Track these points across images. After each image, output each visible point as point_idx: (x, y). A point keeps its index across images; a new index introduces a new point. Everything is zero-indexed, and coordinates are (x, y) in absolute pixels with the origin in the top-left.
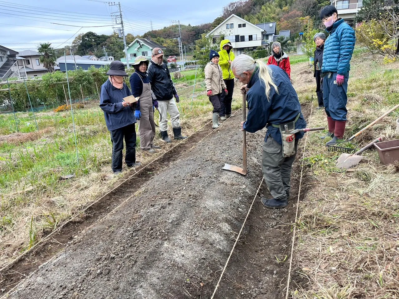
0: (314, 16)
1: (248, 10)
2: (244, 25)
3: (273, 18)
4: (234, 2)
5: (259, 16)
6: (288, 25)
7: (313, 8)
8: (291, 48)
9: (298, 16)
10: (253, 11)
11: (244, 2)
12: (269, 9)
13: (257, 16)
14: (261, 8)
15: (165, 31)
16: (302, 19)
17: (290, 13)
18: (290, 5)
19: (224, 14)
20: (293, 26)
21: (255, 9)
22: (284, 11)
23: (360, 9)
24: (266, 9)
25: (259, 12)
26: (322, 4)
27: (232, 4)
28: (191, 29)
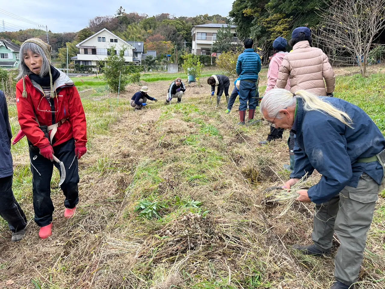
0: (174, 42)
1: (115, 26)
2: (116, 41)
3: (139, 38)
4: (101, 16)
5: (125, 34)
6: (153, 46)
7: (174, 34)
8: (159, 67)
9: (161, 39)
10: (119, 28)
11: (111, 19)
12: (135, 29)
13: (124, 33)
14: (127, 27)
15: (21, 34)
16: (165, 43)
17: (155, 36)
18: (154, 29)
19: (91, 26)
20: (158, 48)
21: (122, 26)
22: (148, 33)
23: (215, 42)
24: (132, 29)
25: (126, 31)
26: (181, 32)
27: (98, 18)
28: (53, 36)
